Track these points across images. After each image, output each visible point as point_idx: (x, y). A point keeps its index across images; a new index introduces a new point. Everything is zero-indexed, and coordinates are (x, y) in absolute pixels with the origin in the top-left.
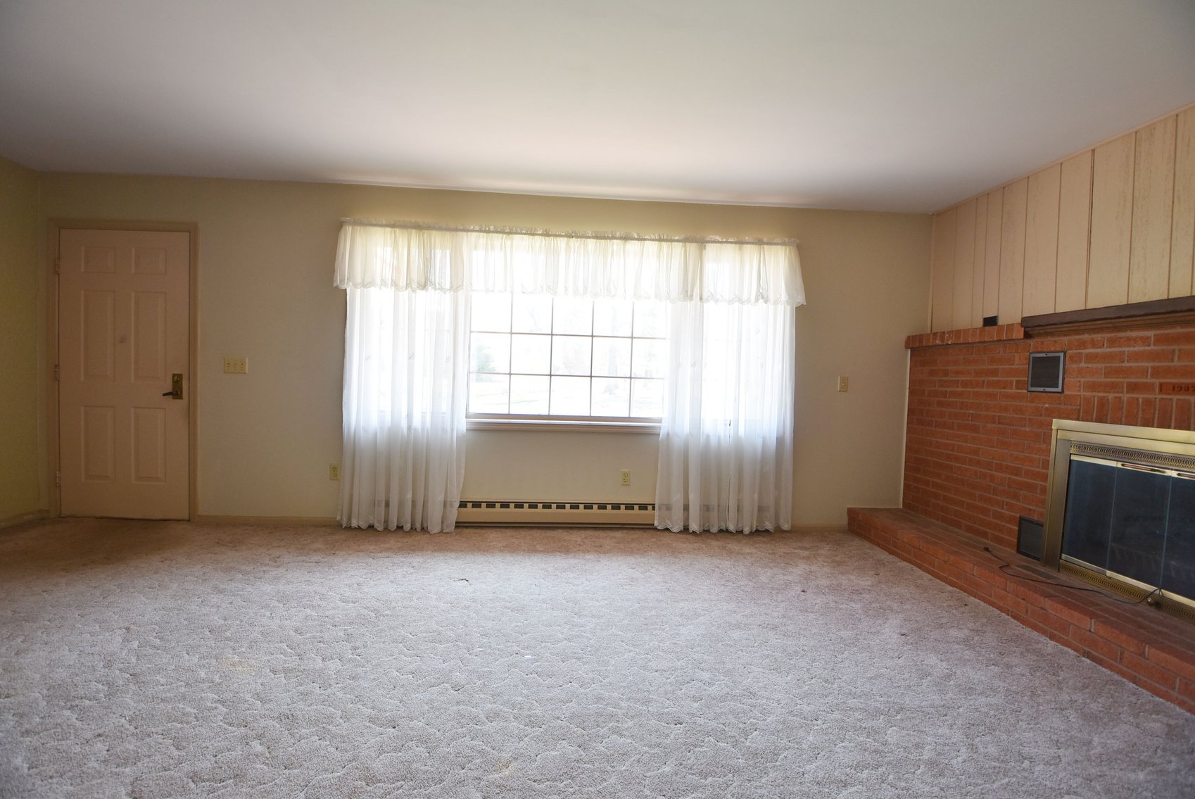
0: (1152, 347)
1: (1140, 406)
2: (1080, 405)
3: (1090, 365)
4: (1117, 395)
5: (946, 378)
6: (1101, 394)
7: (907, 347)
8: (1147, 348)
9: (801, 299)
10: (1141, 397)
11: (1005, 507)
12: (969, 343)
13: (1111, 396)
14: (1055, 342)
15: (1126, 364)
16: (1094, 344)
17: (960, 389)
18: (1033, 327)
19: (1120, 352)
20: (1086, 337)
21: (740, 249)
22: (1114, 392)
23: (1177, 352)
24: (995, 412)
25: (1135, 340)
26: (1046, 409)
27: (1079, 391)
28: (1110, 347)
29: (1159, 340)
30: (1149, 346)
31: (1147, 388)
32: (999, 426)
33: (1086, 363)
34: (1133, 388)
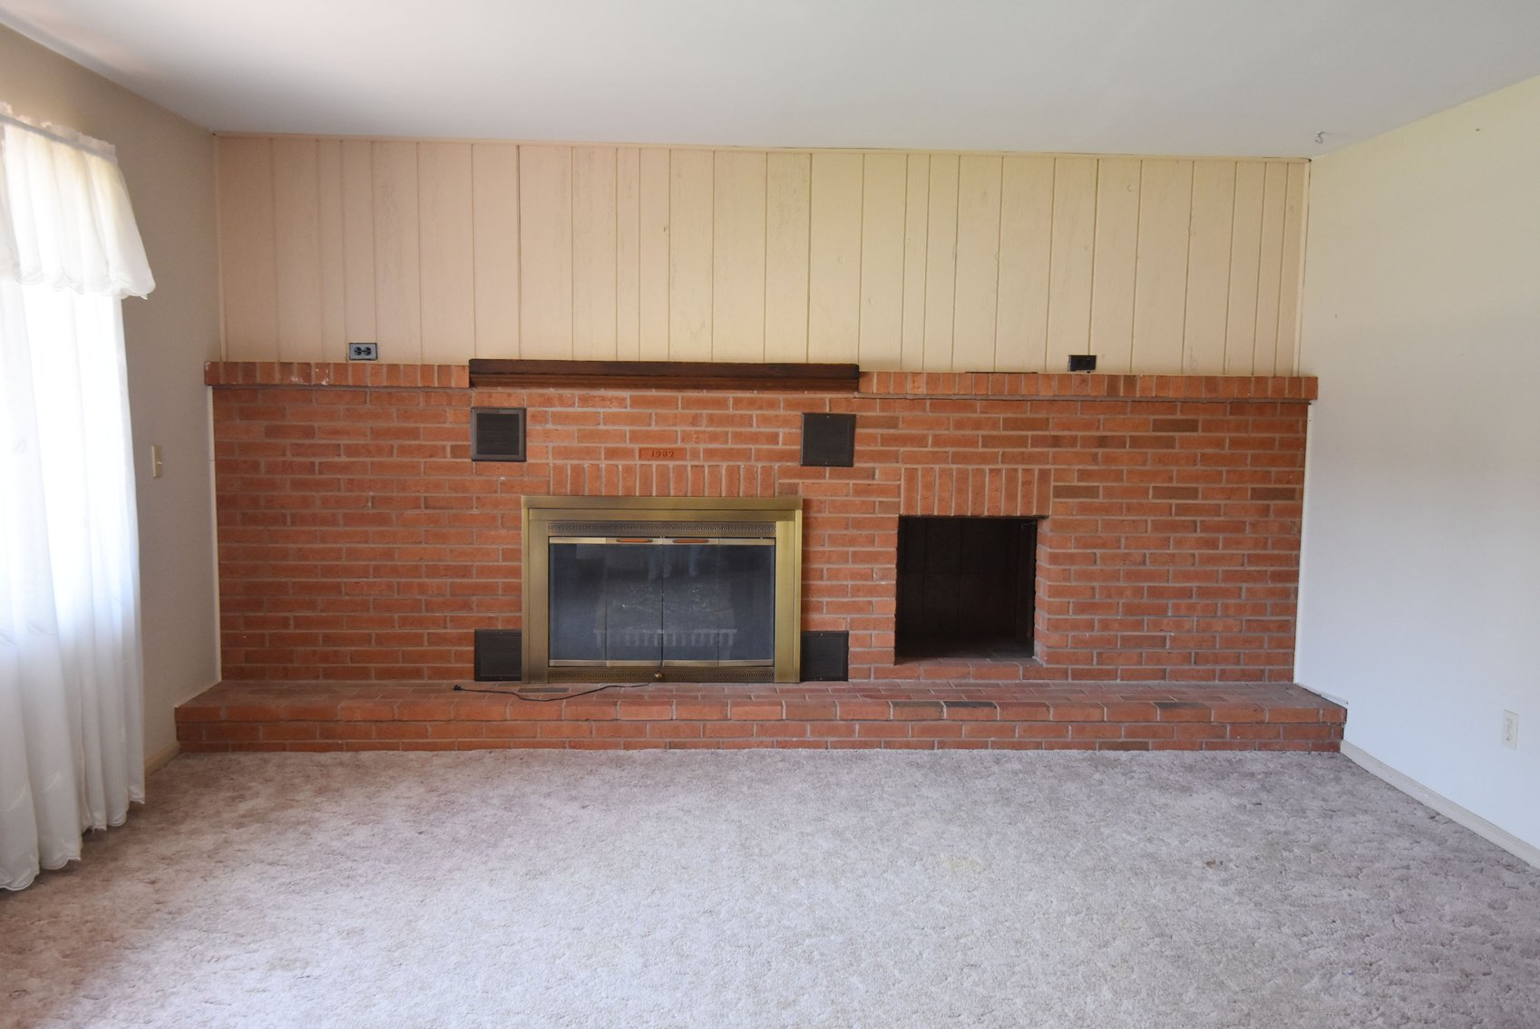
0: (629, 409)
1: (621, 473)
2: (549, 476)
3: (559, 427)
4: (594, 462)
5: (307, 442)
6: (576, 462)
7: (207, 384)
8: (624, 410)
10: (621, 464)
11: (448, 624)
13: (586, 464)
14: (509, 395)
15: (602, 427)
16: (562, 402)
17: (344, 459)
18: (484, 372)
19: (595, 413)
20: (551, 391)
22: (591, 459)
23: (654, 416)
24: (418, 491)
25: (611, 400)
26: (503, 483)
27: (548, 458)
28: (583, 407)
29: (636, 402)
30: (626, 408)
31: (627, 453)
32: (428, 511)
33: (553, 424)
34: (612, 454)
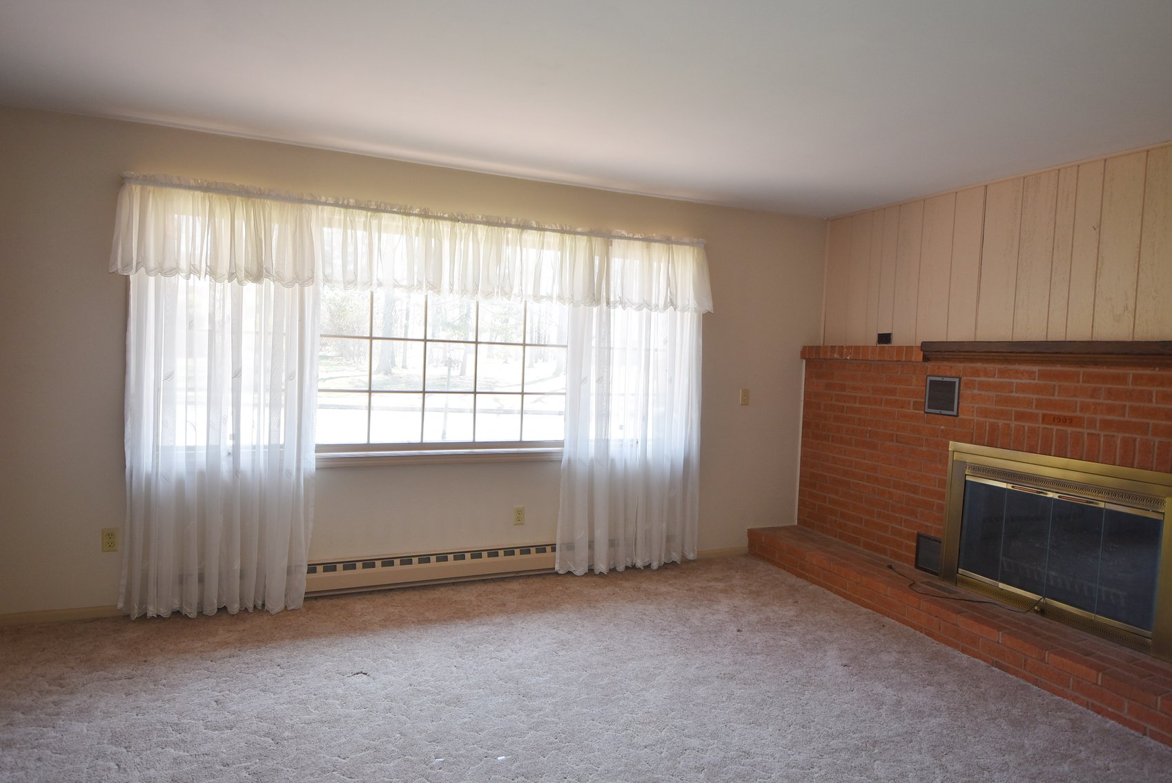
0: (1036, 381)
1: (1026, 434)
2: (973, 430)
3: (983, 393)
4: (1006, 422)
5: (843, 393)
6: (992, 420)
7: (803, 357)
8: (1032, 381)
9: (708, 306)
10: (1027, 425)
11: (903, 524)
12: (868, 360)
13: (1001, 423)
14: (951, 367)
15: (1014, 394)
16: (986, 374)
17: (857, 405)
18: (933, 351)
19: (1009, 382)
20: (979, 365)
21: (648, 247)
22: (1004, 419)
23: (1057, 388)
24: (893, 430)
25: (1022, 373)
26: (942, 431)
27: (973, 416)
28: (1001, 378)
29: (1043, 375)
30: (1035, 380)
31: (1031, 417)
32: (897, 444)
33: (979, 390)
34: (1020, 416)
